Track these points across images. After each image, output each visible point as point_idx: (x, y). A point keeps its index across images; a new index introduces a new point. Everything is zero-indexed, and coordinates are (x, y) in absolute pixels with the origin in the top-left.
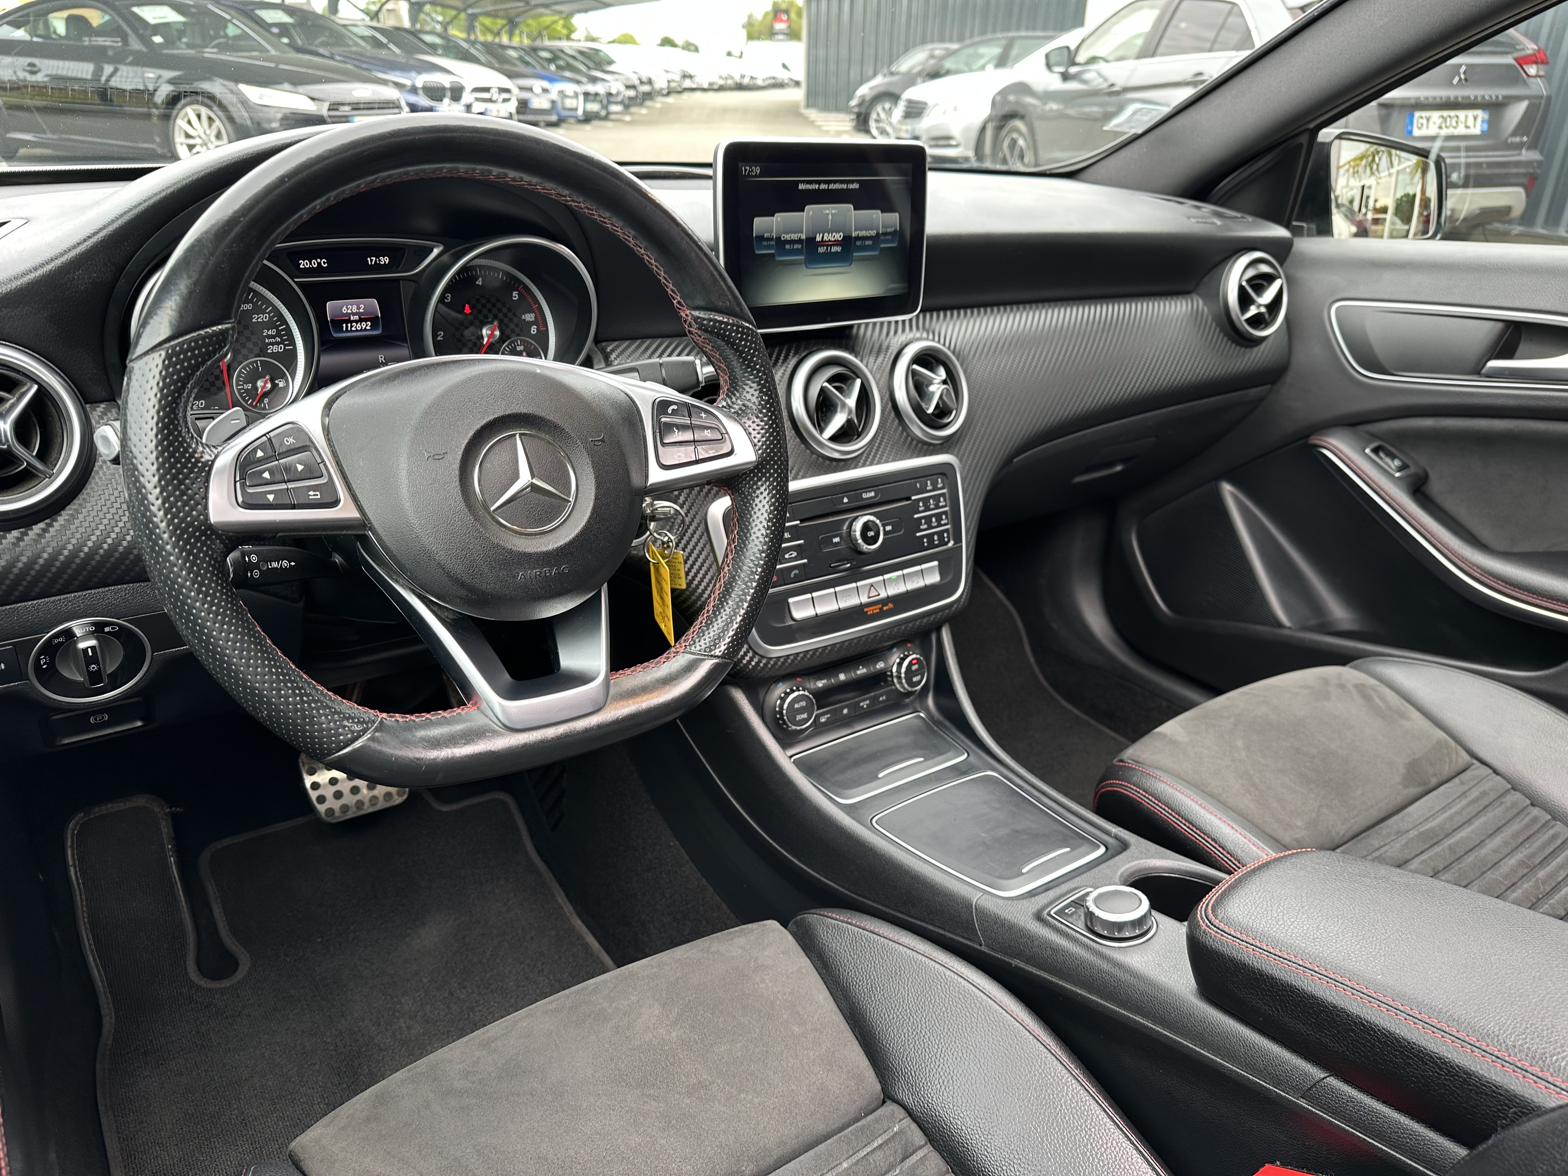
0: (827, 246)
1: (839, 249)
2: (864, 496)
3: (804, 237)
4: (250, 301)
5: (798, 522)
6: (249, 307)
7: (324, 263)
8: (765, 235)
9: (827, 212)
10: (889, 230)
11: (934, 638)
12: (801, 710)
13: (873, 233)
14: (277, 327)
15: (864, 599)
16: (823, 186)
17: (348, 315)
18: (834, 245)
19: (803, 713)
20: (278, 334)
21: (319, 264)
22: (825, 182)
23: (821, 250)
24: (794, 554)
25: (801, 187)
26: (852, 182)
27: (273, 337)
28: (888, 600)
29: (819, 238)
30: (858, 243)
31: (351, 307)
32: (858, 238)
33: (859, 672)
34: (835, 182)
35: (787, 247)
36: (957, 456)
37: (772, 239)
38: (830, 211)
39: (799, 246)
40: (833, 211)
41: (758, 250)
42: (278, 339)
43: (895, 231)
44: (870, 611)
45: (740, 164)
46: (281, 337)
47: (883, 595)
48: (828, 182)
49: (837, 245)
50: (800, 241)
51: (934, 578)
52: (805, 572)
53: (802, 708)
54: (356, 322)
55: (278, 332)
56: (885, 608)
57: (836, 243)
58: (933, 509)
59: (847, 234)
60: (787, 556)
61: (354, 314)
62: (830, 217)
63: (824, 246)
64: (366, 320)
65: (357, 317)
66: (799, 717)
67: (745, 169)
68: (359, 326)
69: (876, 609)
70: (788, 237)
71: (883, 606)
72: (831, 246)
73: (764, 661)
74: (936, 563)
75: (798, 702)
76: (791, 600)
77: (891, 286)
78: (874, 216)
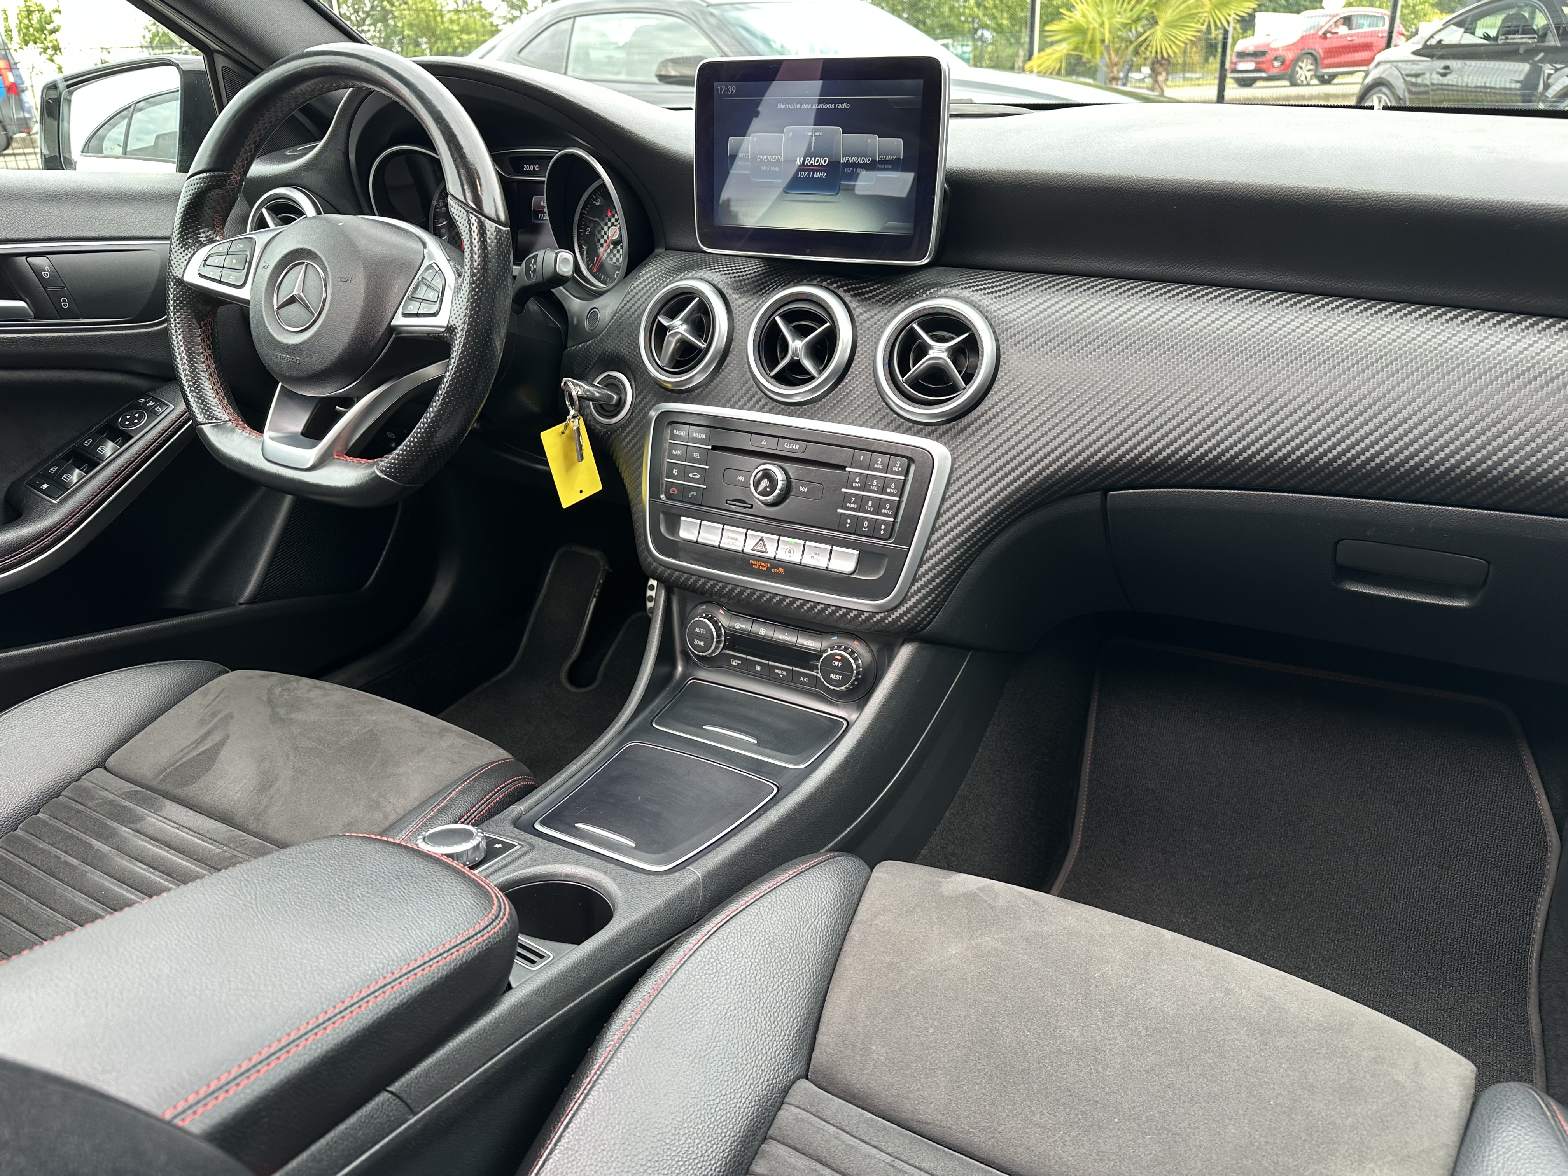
0: (809, 171)
1: (823, 175)
2: (787, 446)
5: (710, 447)
10: (888, 158)
12: (700, 637)
13: (867, 160)
15: (751, 550)
18: (817, 171)
19: (701, 640)
24: (698, 476)
26: (841, 102)
28: (775, 563)
32: (847, 164)
33: (781, 637)
35: (763, 168)
36: (951, 449)
39: (777, 169)
40: (817, 134)
43: (898, 159)
44: (756, 565)
45: (714, 84)
47: (771, 553)
49: (821, 171)
50: (777, 163)
51: (847, 567)
52: (699, 498)
53: (701, 634)
56: (774, 570)
58: (873, 492)
59: (833, 159)
60: (691, 475)
66: (696, 642)
67: (721, 89)
69: (764, 567)
70: (765, 158)
71: (772, 567)
72: (814, 171)
74: (855, 553)
75: (699, 628)
76: (682, 518)
77: (889, 224)
78: (869, 141)
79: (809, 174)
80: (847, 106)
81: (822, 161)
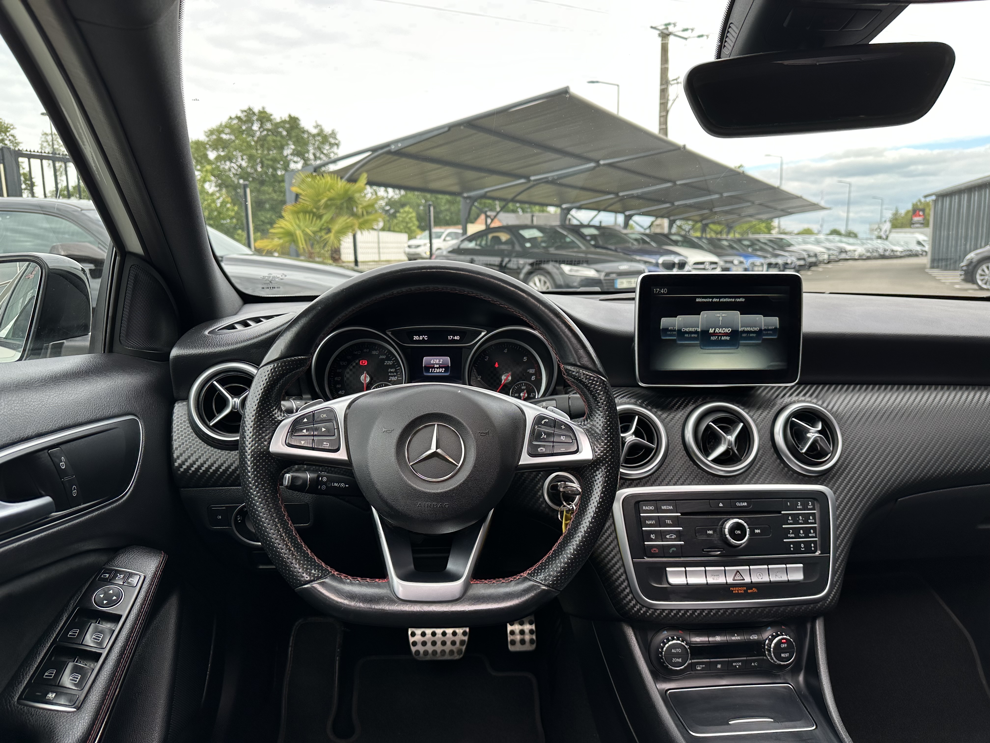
0: (718, 336)
1: (728, 338)
2: (738, 504)
3: (699, 330)
4: (385, 354)
5: (680, 514)
6: (384, 357)
7: (426, 338)
8: (670, 328)
9: (719, 315)
10: (770, 328)
11: (809, 626)
12: (677, 655)
13: (757, 329)
14: (395, 368)
15: (730, 580)
16: (715, 300)
17: (434, 364)
18: (724, 336)
19: (679, 658)
20: (396, 372)
21: (423, 338)
22: (717, 297)
23: (713, 338)
24: (674, 536)
25: (697, 300)
26: (739, 297)
27: (393, 372)
28: (752, 585)
29: (711, 331)
30: (744, 335)
31: (436, 361)
32: (744, 332)
33: (733, 638)
34: (725, 297)
35: (687, 335)
36: (831, 489)
37: (675, 330)
38: (721, 315)
39: (696, 336)
40: (723, 315)
41: (665, 336)
42: (395, 374)
43: (776, 328)
44: (735, 590)
45: (652, 287)
46: (397, 373)
47: (747, 580)
48: (720, 298)
49: (726, 336)
50: (696, 332)
51: (799, 576)
52: (680, 552)
53: (678, 653)
54: (437, 368)
55: (396, 370)
56: (749, 591)
57: (726, 334)
58: (801, 524)
59: (735, 329)
60: (668, 537)
61: (437, 364)
62: (721, 318)
63: (715, 336)
64: (442, 368)
65: (438, 366)
66: (674, 660)
67: (656, 290)
68: (438, 370)
69: (741, 590)
70: (687, 330)
71: (747, 590)
72: (721, 336)
73: (644, 609)
74: (801, 565)
75: (675, 648)
76: (668, 569)
77: (772, 364)
78: (757, 319)
79: (718, 338)
80: (743, 300)
81: (727, 330)
